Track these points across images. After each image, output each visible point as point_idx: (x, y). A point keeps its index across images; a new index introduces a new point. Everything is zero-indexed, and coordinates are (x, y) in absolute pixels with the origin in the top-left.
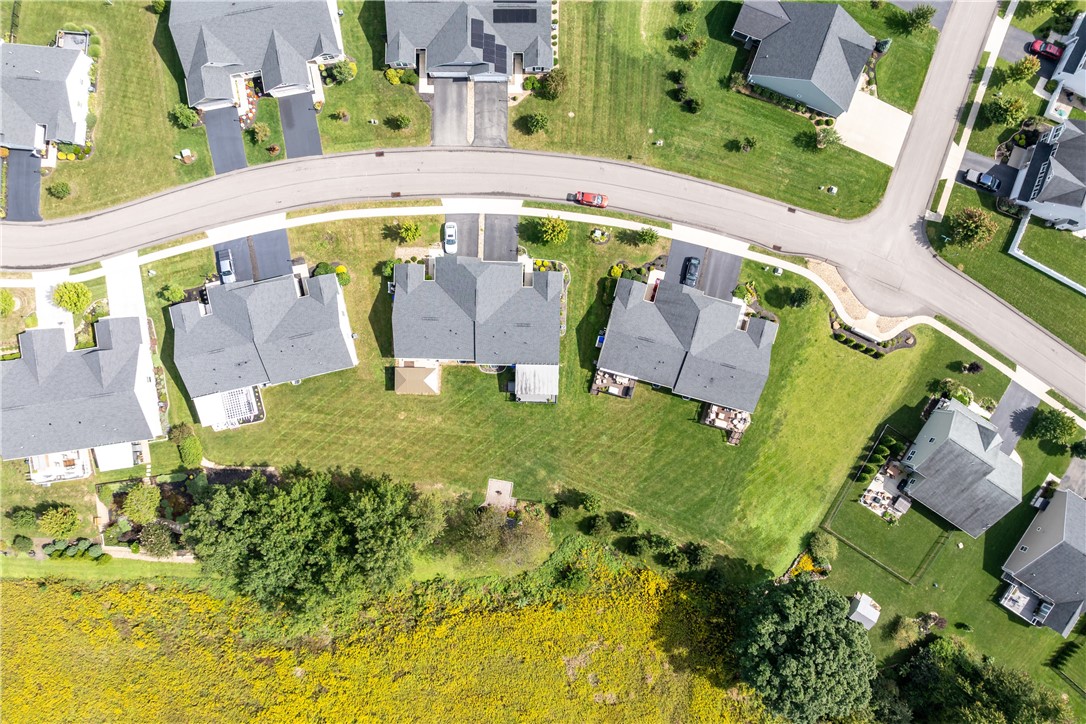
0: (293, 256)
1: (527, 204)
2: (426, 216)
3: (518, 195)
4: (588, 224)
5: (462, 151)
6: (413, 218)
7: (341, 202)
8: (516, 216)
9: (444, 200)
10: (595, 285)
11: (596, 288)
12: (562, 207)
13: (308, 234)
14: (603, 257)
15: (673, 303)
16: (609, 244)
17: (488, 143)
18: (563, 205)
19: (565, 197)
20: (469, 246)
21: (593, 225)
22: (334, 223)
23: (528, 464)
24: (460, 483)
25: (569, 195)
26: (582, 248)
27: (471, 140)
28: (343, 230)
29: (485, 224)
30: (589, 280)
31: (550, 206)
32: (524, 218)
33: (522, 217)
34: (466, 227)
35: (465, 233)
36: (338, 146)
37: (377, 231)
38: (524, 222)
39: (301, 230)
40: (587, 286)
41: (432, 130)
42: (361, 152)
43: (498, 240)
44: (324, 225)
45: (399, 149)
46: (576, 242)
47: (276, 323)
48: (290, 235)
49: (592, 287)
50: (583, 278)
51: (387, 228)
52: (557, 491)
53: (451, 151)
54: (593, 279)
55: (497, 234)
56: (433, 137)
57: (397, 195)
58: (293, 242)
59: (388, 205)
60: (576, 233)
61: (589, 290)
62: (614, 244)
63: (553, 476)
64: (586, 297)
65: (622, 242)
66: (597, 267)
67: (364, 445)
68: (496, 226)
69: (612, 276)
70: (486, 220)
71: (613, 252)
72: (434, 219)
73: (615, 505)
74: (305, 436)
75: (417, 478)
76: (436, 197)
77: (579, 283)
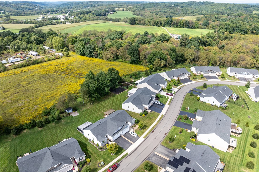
0: (153, 112)
1: (127, 154)
2: (143, 134)
3: (131, 154)
4: (108, 163)
5: (154, 149)
6: (145, 132)
7: (159, 123)
8: (126, 150)
10: (91, 155)
11: (90, 154)
12: (118, 161)
13: (156, 116)
14: (96, 161)
17: (152, 156)
18: (119, 162)
19: (120, 164)
20: (128, 136)
21: (106, 165)
22: (155, 120)
23: (73, 120)
24: (84, 111)
25: (120, 165)
26: (103, 158)
27: (155, 153)
28: (152, 120)
30: (94, 154)
31: (122, 158)
32: (124, 151)
33: (125, 151)
34: (133, 139)
35: (132, 138)
36: (174, 129)
37: (147, 125)
38: (123, 150)
39: (158, 116)
40: (93, 153)
41: (165, 147)
42: (169, 131)
43: (124, 142)
44: (156, 118)
45: (164, 138)
47: (140, 98)
48: (158, 113)
49: (92, 154)
50: (96, 153)
51: (146, 126)
52: (63, 121)
53: (156, 147)
56: (162, 145)
57: (153, 132)
58: (156, 113)
59: (152, 129)
60: (109, 159)
61: (92, 153)
62: (96, 166)
63: (66, 122)
64: (91, 151)
65: (94, 169)
66: (95, 158)
67: (108, 104)
68: (127, 144)
69: (89, 159)
70: (131, 143)
71: (94, 164)
72: (141, 135)
73: (46, 128)
74: (118, 99)
75: (93, 106)
76: (146, 138)
77: (96, 151)
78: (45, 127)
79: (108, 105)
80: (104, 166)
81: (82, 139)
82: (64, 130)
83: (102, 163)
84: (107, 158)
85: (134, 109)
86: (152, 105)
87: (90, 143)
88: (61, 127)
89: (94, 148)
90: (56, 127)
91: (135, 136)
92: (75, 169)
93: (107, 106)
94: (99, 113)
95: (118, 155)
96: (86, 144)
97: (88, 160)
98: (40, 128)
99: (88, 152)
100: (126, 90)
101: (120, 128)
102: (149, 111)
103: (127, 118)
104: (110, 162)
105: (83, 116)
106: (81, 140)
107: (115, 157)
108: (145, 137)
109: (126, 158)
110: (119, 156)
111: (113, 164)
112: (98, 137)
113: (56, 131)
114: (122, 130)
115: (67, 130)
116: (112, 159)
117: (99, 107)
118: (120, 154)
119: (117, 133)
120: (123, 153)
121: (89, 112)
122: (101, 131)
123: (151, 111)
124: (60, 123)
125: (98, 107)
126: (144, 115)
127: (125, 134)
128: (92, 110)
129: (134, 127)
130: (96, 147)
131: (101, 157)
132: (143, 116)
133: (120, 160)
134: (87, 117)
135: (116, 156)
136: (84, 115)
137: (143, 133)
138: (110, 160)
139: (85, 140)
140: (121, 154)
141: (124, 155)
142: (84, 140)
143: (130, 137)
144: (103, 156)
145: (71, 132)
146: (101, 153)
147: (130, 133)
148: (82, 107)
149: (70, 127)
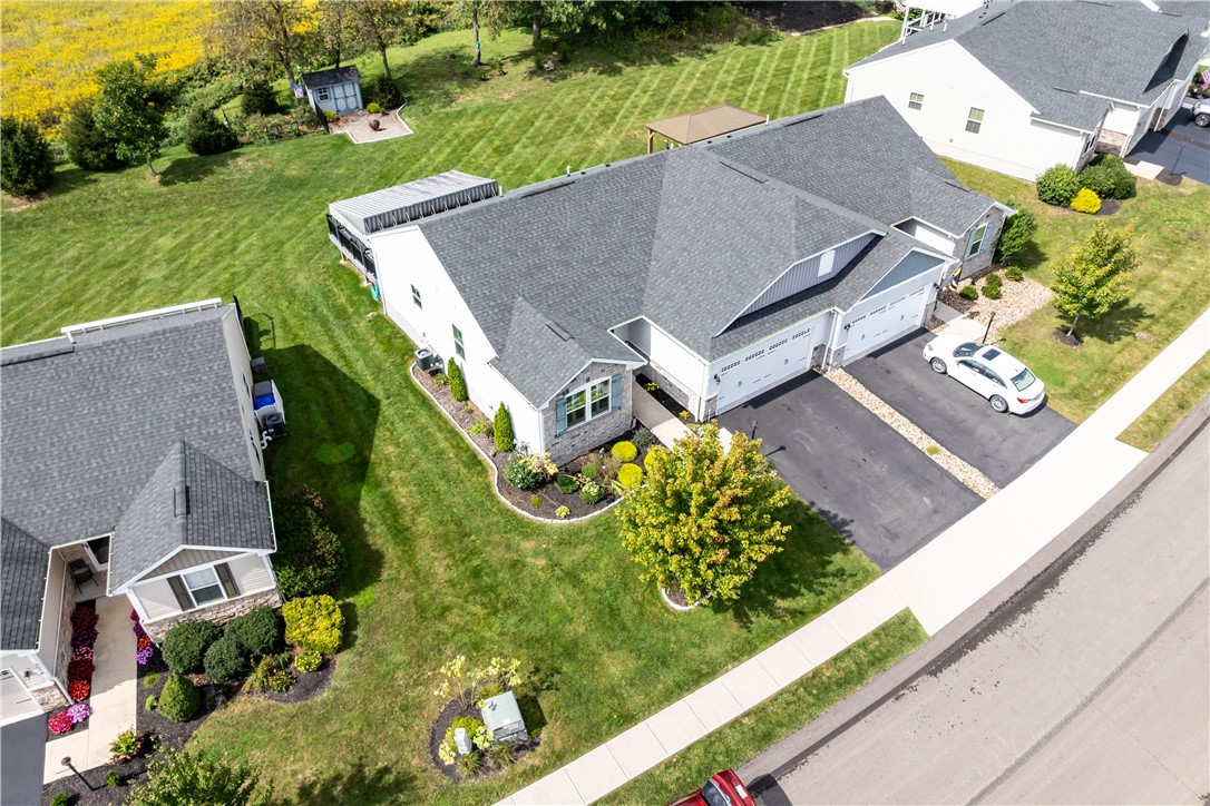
1: (900, 632)
3: (970, 641)
4: (592, 735)
8: (887, 563)
10: (391, 551)
11: (378, 536)
12: (763, 725)
14: (421, 658)
16: (422, 727)
18: (765, 739)
19: (788, 785)
20: (911, 389)
21: (559, 759)
23: (340, 171)
26: (535, 629)
28: (1200, 261)
29: (946, 474)
30: (424, 547)
31: (817, 689)
32: (859, 579)
34: (984, 430)
37: (1146, 300)
38: (838, 559)
40: (423, 523)
43: (859, 454)
46: (578, 628)
49: (401, 534)
50: (456, 537)
51: (1137, 314)
52: (240, 161)
54: (409, 557)
55: (879, 468)
60: (616, 667)
61: (406, 520)
62: (397, 744)
63: (267, 179)
64: (403, 495)
65: (357, 777)
66: (422, 610)
67: (695, 81)
68: (909, 490)
69: (325, 599)
70: (963, 487)
71: (380, 704)
72: (1088, 396)
73: (76, 203)
74: (799, 60)
75: (558, 89)
76: (1165, 449)
77: (460, 511)
78: (66, 198)
79: (695, 90)
80: (528, 760)
81: (346, 344)
82: (219, 236)
83: (502, 715)
84: (594, 638)
85: (973, 127)
86: (1165, 132)
87: (425, 402)
88: (212, 213)
89: (456, 466)
90: (166, 204)
91: (1010, 395)
92: (84, 724)
93: (690, 98)
94: (600, 142)
95: (760, 620)
96: (372, 404)
97: (314, 624)
98: (15, 201)
99: (368, 504)
100: (874, 19)
101: (827, 265)
102: (1146, 171)
104: (627, 719)
105: (439, 151)
106: (337, 347)
107: (714, 651)
108: (1144, 432)
109: (895, 694)
110: (771, 637)
111: (669, 765)
112: (514, 328)
113: (146, 240)
114: (856, 293)
115: (253, 239)
116: (668, 677)
117: (607, 100)
118: (800, 616)
119: (777, 315)
120: (836, 599)
121: (505, 124)
122: (566, 264)
123: (1171, 177)
124: (209, 179)
125: (600, 98)
126: (1087, 199)
127: (875, 355)
128: (537, 116)
129: (982, 299)
130: (474, 456)
131: (510, 604)
133: (793, 722)
134: (475, 156)
135: (734, 627)
136: (456, 142)
137: (1111, 379)
138: (642, 678)
139: (378, 351)
140: (818, 610)
141: (862, 644)
142: (365, 352)
143: (944, 403)
144: (544, 594)
145: (281, 260)
146: (527, 545)
147: (941, 346)
148: (453, 87)
149: (290, 221)
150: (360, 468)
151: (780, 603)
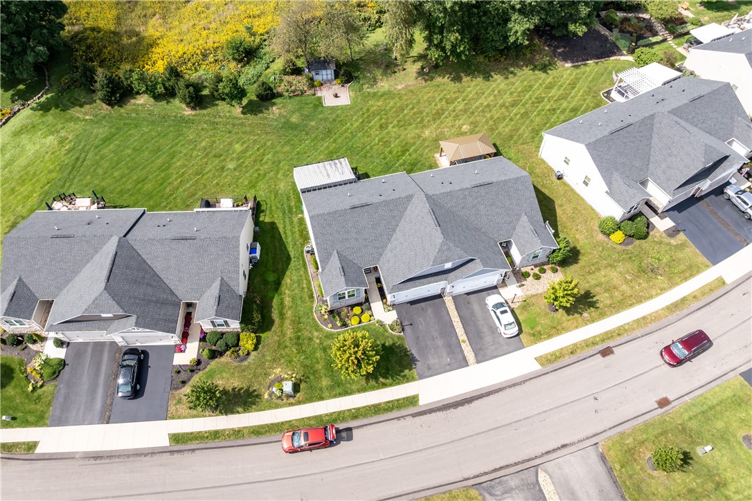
0: (682, 237)
1: (412, 401)
2: (550, 336)
3: (430, 411)
4: (309, 400)
5: (548, 453)
6: (566, 330)
7: (672, 318)
8: (421, 377)
9: (536, 367)
10: (277, 321)
11: (275, 315)
12: (356, 414)
13: (682, 267)
14: (274, 360)
15: (150, 301)
16: (268, 381)
17: (513, 482)
19: (354, 432)
20: (473, 313)
21: (299, 403)
22: (663, 290)
23: (313, 123)
24: (379, 94)
25: (350, 438)
26: (308, 362)
27: (542, 477)
28: (645, 285)
29: (462, 351)
30: (287, 322)
31: (376, 409)
32: (408, 379)
33: (413, 379)
34: (488, 339)
35: (485, 329)
36: (729, 393)
37: (602, 298)
38: (407, 371)
39: (692, 271)
40: (289, 314)
41: (610, 471)
42: (691, 396)
43: (436, 334)
44: (673, 284)
45: (641, 420)
46: (319, 367)
47: (655, 140)
48: (702, 259)
49: (282, 315)
50: (297, 322)
51: (592, 305)
52: (274, 108)
53: (564, 446)
54: (281, 325)
55: (440, 342)
56: (603, 458)
57: (606, 352)
58: (692, 252)
59: (609, 335)
60: (325, 382)
61: (285, 311)
62: (260, 384)
63: (283, 120)
64: (287, 301)
65: (247, 390)
66: (279, 345)
67: (492, 97)
68: (445, 354)
69: (253, 335)
70: (464, 358)
71: (259, 371)
72: (537, 337)
73: (208, 115)
74: (553, 92)
75: (425, 87)
76: (551, 367)
77: (301, 313)
78: (205, 112)
79: (488, 105)
80: (292, 400)
81: (288, 227)
82: (258, 149)
83: (288, 387)
84: (323, 371)
86: (701, 198)
87: (305, 265)
88: (258, 134)
89: (306, 296)
90: (242, 125)
91: (502, 329)
92: (184, 351)
93: (483, 111)
94: (427, 132)
95: (372, 382)
96: (289, 258)
97: (247, 342)
98: (187, 109)
99: (275, 302)
100: (622, 58)
101: (448, 266)
102: (663, 224)
103: (518, 220)
104: (322, 399)
105: (357, 120)
106: (284, 228)
107: (354, 387)
108: (544, 360)
109: (398, 418)
110: (373, 388)
111: (327, 415)
112: (330, 263)
113: (230, 144)
115: (270, 156)
116: (338, 390)
117: (444, 103)
118: (384, 385)
119: (422, 280)
120: (399, 384)
121: (392, 108)
123: (672, 233)
124: (260, 115)
125: (441, 99)
126: (618, 236)
127: (468, 294)
128: (407, 105)
129: (531, 278)
130: (312, 294)
131: (304, 352)
132: (612, 236)
133: (365, 416)
134: (370, 128)
135: (363, 382)
136: (366, 115)
137: (556, 330)
138: (331, 388)
139: (297, 235)
140: (391, 385)
141: (398, 400)
142: (293, 233)
143: (481, 323)
144: (315, 352)
145: (277, 172)
146: (316, 334)
147: (492, 300)
148: (378, 73)
149: (287, 148)
150: (278, 284)
151: (381, 380)
